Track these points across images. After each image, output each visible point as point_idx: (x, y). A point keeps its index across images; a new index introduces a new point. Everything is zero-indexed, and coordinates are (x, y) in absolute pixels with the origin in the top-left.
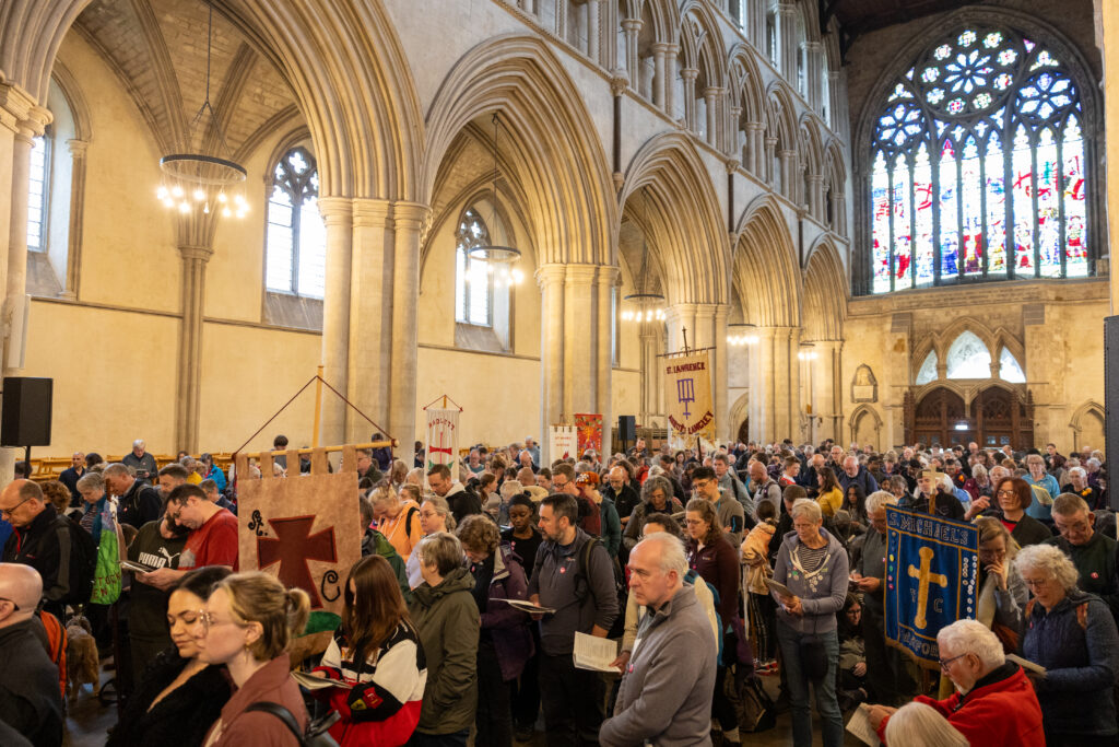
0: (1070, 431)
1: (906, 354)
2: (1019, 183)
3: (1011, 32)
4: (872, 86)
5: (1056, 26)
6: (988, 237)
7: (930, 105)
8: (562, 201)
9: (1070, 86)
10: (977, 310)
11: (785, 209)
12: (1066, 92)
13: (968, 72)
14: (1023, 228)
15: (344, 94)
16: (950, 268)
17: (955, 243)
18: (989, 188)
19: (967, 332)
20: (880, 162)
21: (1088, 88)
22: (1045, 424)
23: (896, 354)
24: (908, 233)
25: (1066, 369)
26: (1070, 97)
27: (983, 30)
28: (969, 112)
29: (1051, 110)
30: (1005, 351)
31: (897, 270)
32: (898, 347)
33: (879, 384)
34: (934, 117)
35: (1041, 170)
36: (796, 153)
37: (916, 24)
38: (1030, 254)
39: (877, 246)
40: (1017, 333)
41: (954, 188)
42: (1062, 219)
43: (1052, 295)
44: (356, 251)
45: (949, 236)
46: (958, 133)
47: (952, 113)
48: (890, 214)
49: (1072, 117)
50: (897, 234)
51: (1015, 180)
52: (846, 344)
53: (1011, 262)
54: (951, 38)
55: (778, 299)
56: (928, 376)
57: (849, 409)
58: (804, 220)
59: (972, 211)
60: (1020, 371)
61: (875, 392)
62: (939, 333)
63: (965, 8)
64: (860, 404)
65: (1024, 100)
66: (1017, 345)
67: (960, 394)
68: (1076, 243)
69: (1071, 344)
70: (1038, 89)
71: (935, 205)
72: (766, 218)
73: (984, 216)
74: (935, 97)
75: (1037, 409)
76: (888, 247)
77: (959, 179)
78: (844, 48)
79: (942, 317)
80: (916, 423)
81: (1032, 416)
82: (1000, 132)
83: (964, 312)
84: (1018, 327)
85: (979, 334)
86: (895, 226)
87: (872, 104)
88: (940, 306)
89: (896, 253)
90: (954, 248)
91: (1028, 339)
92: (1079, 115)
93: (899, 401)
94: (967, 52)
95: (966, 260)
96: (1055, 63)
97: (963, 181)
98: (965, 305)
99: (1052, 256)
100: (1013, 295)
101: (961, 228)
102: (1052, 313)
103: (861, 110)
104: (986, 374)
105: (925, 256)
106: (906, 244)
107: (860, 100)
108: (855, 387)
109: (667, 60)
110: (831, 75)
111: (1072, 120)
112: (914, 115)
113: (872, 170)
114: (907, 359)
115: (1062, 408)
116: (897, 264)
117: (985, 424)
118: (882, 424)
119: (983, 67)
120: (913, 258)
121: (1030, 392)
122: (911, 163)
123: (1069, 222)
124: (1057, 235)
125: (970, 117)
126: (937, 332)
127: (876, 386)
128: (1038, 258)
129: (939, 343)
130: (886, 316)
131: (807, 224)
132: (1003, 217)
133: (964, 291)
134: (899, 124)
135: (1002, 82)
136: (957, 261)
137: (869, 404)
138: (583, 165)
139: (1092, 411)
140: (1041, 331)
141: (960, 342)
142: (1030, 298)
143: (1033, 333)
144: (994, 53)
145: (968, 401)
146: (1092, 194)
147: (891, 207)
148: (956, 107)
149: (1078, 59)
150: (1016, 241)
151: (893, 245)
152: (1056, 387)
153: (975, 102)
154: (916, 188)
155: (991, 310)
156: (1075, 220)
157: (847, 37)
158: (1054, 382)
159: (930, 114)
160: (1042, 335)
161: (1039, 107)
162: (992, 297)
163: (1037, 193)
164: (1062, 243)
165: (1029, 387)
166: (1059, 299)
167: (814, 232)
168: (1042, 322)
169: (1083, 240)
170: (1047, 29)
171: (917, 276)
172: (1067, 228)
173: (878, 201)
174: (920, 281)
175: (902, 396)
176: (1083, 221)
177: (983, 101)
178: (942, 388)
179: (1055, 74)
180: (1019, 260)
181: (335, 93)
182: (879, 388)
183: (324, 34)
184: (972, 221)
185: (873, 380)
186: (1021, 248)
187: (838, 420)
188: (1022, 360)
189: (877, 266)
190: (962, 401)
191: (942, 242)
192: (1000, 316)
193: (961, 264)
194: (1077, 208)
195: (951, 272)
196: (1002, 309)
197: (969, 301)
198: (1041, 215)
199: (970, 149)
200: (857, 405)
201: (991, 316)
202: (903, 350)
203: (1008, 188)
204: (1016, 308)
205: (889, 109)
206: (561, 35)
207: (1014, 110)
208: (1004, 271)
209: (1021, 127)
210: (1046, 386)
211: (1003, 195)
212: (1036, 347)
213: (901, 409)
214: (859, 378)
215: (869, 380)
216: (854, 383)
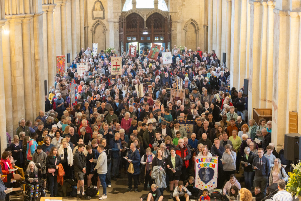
0: (184, 31)
22: (176, 30)
25: (183, 5)
56: (128, 6)
57: (91, 22)
60: (166, 5)
61: (104, 14)
64: (96, 20)
67: (143, 17)
75: (173, 24)
81: (171, 26)
93: (117, 20)
104: (152, 6)
108: (94, 12)
115: (182, 22)
117: (154, 31)
118: (107, 30)
121: (170, 16)
127: (104, 11)
137: (101, 20)
139: (192, 23)
145: (145, 20)
152: (179, 13)
158: (179, 11)
165: (170, 14)
175: (118, 18)
178: (134, 14)
182: (105, 12)
185: (102, 8)
187: (86, 28)
188: (167, 1)
190: (143, 19)
200: (95, 21)
210: (176, 13)
213: (118, 23)
214: (96, 7)
215: (101, 8)
216: (94, 10)
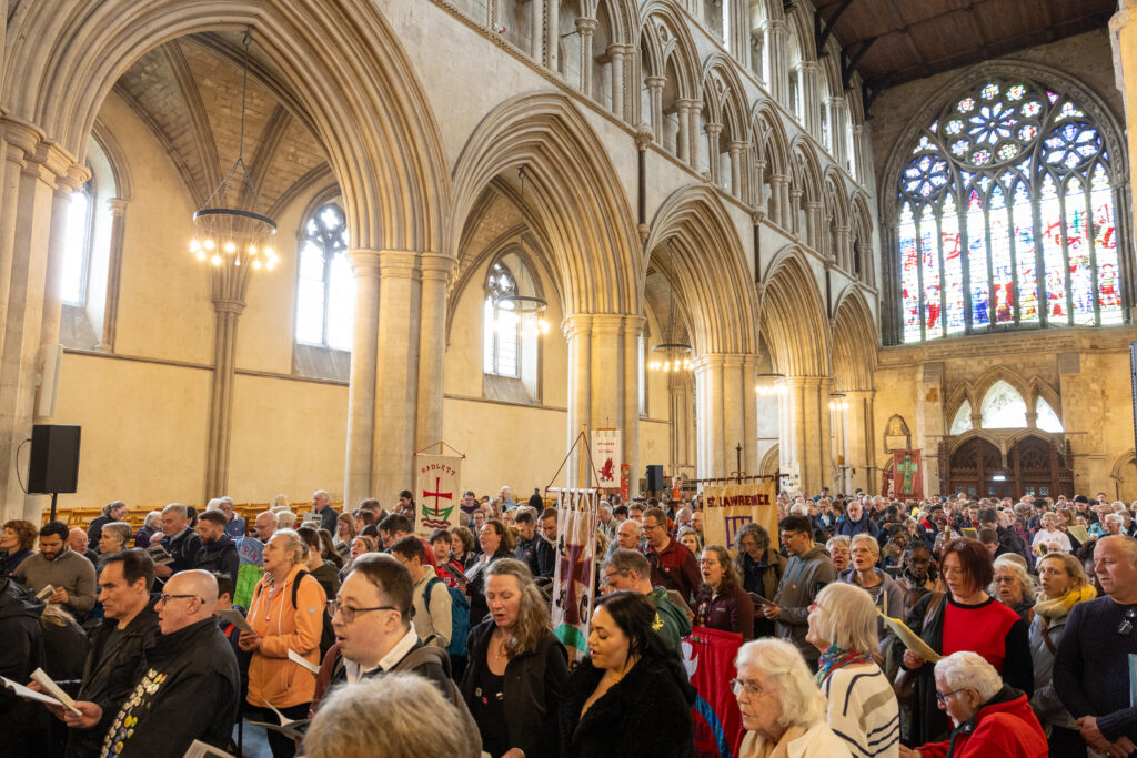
0: (1112, 483)
1: (938, 404)
2: (1048, 232)
3: (1034, 85)
4: (896, 140)
5: (1079, 79)
6: (1019, 286)
7: (955, 156)
8: (589, 251)
9: (1097, 136)
10: (1010, 360)
11: (811, 259)
12: (1092, 142)
13: (992, 124)
14: (1054, 276)
15: (373, 150)
16: (981, 317)
17: (985, 293)
18: (1018, 238)
19: (1001, 381)
20: (906, 213)
21: (1115, 137)
22: (1086, 474)
23: (928, 403)
24: (938, 284)
25: (1104, 418)
26: (1097, 146)
27: (1006, 83)
28: (994, 162)
29: (1077, 160)
30: (1041, 402)
31: (927, 320)
32: (931, 397)
33: (913, 435)
34: (959, 169)
35: (1070, 220)
36: (822, 205)
37: (939, 79)
38: (1062, 302)
39: (906, 296)
40: (1052, 381)
41: (983, 237)
42: (1094, 267)
43: (1086, 343)
44: (384, 301)
45: (979, 285)
46: (985, 184)
47: (978, 164)
48: (919, 263)
49: (1099, 166)
50: (927, 283)
51: (1044, 229)
52: (878, 395)
53: (1044, 311)
54: (974, 91)
55: (807, 349)
56: (962, 425)
57: (882, 459)
58: (831, 271)
59: (1001, 259)
60: (1057, 420)
61: (909, 441)
62: (972, 382)
63: (986, 63)
64: (893, 454)
65: (1050, 150)
66: (1052, 393)
67: (997, 445)
68: (1110, 291)
69: (1108, 393)
70: (1064, 139)
71: (964, 254)
72: (793, 268)
73: (1014, 265)
74: (960, 148)
75: (1077, 459)
76: (918, 297)
77: (988, 228)
78: (867, 103)
79: (976, 366)
80: (952, 474)
81: (1071, 466)
82: (1027, 182)
83: (996, 361)
84: (1053, 375)
85: (1014, 383)
86: (924, 275)
87: (897, 157)
88: (972, 356)
89: (926, 303)
90: (984, 297)
91: (1063, 388)
92: (1107, 164)
93: (934, 451)
94: (991, 104)
95: (997, 309)
96: (1080, 114)
97: (991, 231)
98: (997, 354)
99: (1085, 305)
100: (1047, 344)
101: (991, 277)
102: (1088, 362)
103: (886, 162)
104: (1022, 423)
105: (955, 306)
106: (936, 294)
107: (885, 153)
108: (888, 438)
109: (691, 115)
110: (855, 129)
111: (1100, 170)
112: (939, 167)
113: (898, 220)
114: (940, 408)
115: (1104, 459)
116: (927, 314)
117: (1023, 474)
119: (1007, 120)
120: (943, 308)
121: (1068, 442)
122: (938, 213)
123: (1101, 270)
124: (1090, 284)
125: (996, 168)
126: (969, 381)
127: (909, 436)
128: (1071, 307)
129: (972, 392)
130: (917, 366)
131: (834, 275)
132: (1033, 266)
133: (996, 339)
134: (923, 175)
135: (1027, 133)
136: (988, 310)
138: (610, 216)
139: (1133, 461)
140: (1077, 379)
141: (995, 391)
142: (1065, 346)
143: (1068, 382)
144: (1018, 105)
145: (1004, 452)
146: (1123, 243)
147: (919, 257)
148: (981, 159)
149: (1102, 109)
150: (1048, 289)
151: (922, 295)
152: (1096, 437)
153: (1000, 153)
154: (944, 238)
155: (1025, 359)
156: (1107, 268)
157: (869, 92)
158: (1093, 432)
159: (956, 166)
160: (1078, 384)
161: (1066, 157)
162: (1026, 345)
163: (1067, 242)
164: (1096, 291)
165: (1067, 437)
166: (1094, 347)
167: (841, 283)
168: (1078, 370)
169: (1116, 288)
170: (1071, 82)
171: (948, 325)
172: (1099, 276)
173: (906, 251)
174: (950, 331)
175: (936, 447)
176: (1116, 268)
177: (1009, 152)
178: (976, 438)
179: (1080, 125)
180: (1051, 308)
181: (365, 148)
182: (912, 439)
183: (354, 93)
184: (1002, 270)
185: (906, 431)
186: (1054, 297)
187: (872, 471)
188: (1058, 411)
189: (907, 316)
190: (999, 452)
191: (973, 290)
192: (1034, 365)
193: (993, 313)
194: (1108, 257)
195: (981, 322)
196: (1037, 359)
197: (1001, 350)
198: (1072, 264)
199: (998, 199)
200: (890, 455)
201: (1025, 365)
202: (936, 400)
203: (1038, 237)
204: (1050, 357)
205: (914, 161)
206: (586, 91)
207: (1040, 161)
208: (1036, 320)
209: (1048, 176)
210: (1085, 435)
211: (1032, 244)
212: (1073, 396)
213: (936, 459)
214: (891, 428)
215: (902, 430)
216: (887, 433)
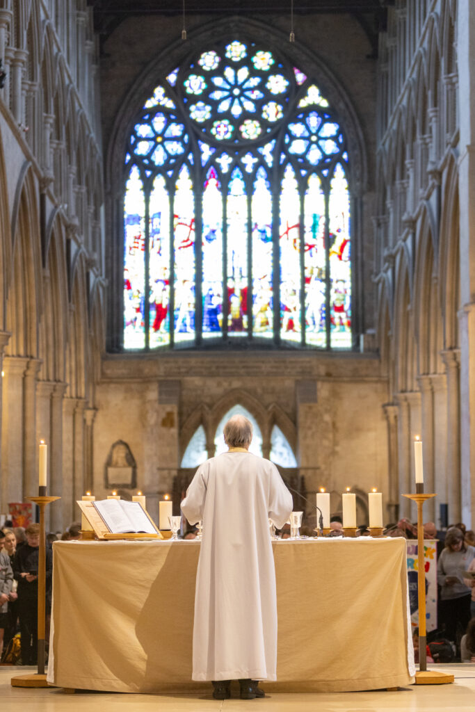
1: (174, 430)
2: (287, 233)
3: (282, 57)
4: (130, 86)
5: (326, 64)
6: (254, 292)
7: (194, 122)
9: (339, 133)
10: (250, 383)
12: (334, 138)
13: (236, 91)
14: (290, 286)
16: (213, 324)
17: (219, 296)
18: (256, 235)
19: (238, 406)
20: (134, 182)
23: (162, 430)
24: (167, 277)
25: (334, 453)
26: (338, 145)
27: (253, 45)
28: (236, 139)
29: (319, 155)
30: (277, 430)
32: (167, 421)
33: (139, 465)
34: (198, 138)
35: (308, 222)
38: (296, 317)
39: (129, 288)
40: (289, 410)
41: (219, 228)
42: (328, 281)
43: (322, 370)
45: (212, 286)
46: (225, 162)
47: (219, 137)
49: (339, 166)
50: (153, 276)
51: (282, 229)
53: (277, 325)
54: (219, 46)
56: (196, 456)
59: (238, 259)
60: (291, 454)
62: (210, 406)
63: (236, 18)
65: (293, 138)
66: (289, 424)
68: (341, 309)
69: (338, 425)
70: (307, 128)
71: (198, 245)
73: (250, 267)
74: (199, 113)
76: (143, 291)
77: (225, 218)
79: (213, 387)
82: (268, 170)
83: (236, 384)
84: (291, 404)
86: (151, 265)
88: (211, 375)
90: (217, 301)
91: (300, 419)
92: (347, 166)
93: (167, 486)
94: (236, 67)
95: (230, 316)
96: (325, 104)
97: (228, 222)
98: (238, 375)
99: (317, 322)
100: (285, 367)
101: (226, 278)
102: (323, 391)
111: (340, 171)
113: (125, 190)
114: (175, 436)
119: (252, 90)
121: (302, 478)
123: (334, 285)
124: (323, 299)
125: (237, 146)
126: (207, 405)
127: (135, 468)
128: (304, 322)
129: (209, 417)
130: (150, 382)
132: (269, 271)
134: (156, 136)
135: (272, 112)
136: (220, 317)
137: (127, 490)
140: (314, 410)
142: (303, 373)
143: (305, 412)
144: (264, 76)
146: (356, 257)
147: (146, 240)
148: (222, 130)
149: (348, 106)
150: (283, 300)
151: (148, 289)
153: (243, 129)
154: (176, 221)
155: (264, 383)
156: (341, 283)
158: (323, 467)
159: (195, 133)
160: (315, 415)
161: (308, 149)
162: (266, 367)
163: (304, 248)
164: (328, 308)
165: (301, 473)
166: (329, 374)
169: (347, 307)
171: (176, 331)
172: (332, 292)
173: (132, 230)
174: (179, 338)
175: (171, 481)
176: (348, 286)
177: (251, 130)
179: (324, 115)
180: (285, 322)
182: (139, 471)
184: (237, 271)
186: (287, 310)
188: (293, 443)
189: (129, 314)
191: (205, 292)
192: (273, 391)
193: (225, 321)
194: (341, 271)
195: (213, 330)
196: (276, 383)
197: (242, 371)
198: (307, 274)
199: (237, 185)
201: (264, 390)
202: (172, 425)
203: (276, 237)
204: (289, 383)
205: (146, 117)
207: (282, 147)
208: (270, 335)
209: (289, 168)
210: (317, 471)
211: (270, 245)
212: (309, 429)
